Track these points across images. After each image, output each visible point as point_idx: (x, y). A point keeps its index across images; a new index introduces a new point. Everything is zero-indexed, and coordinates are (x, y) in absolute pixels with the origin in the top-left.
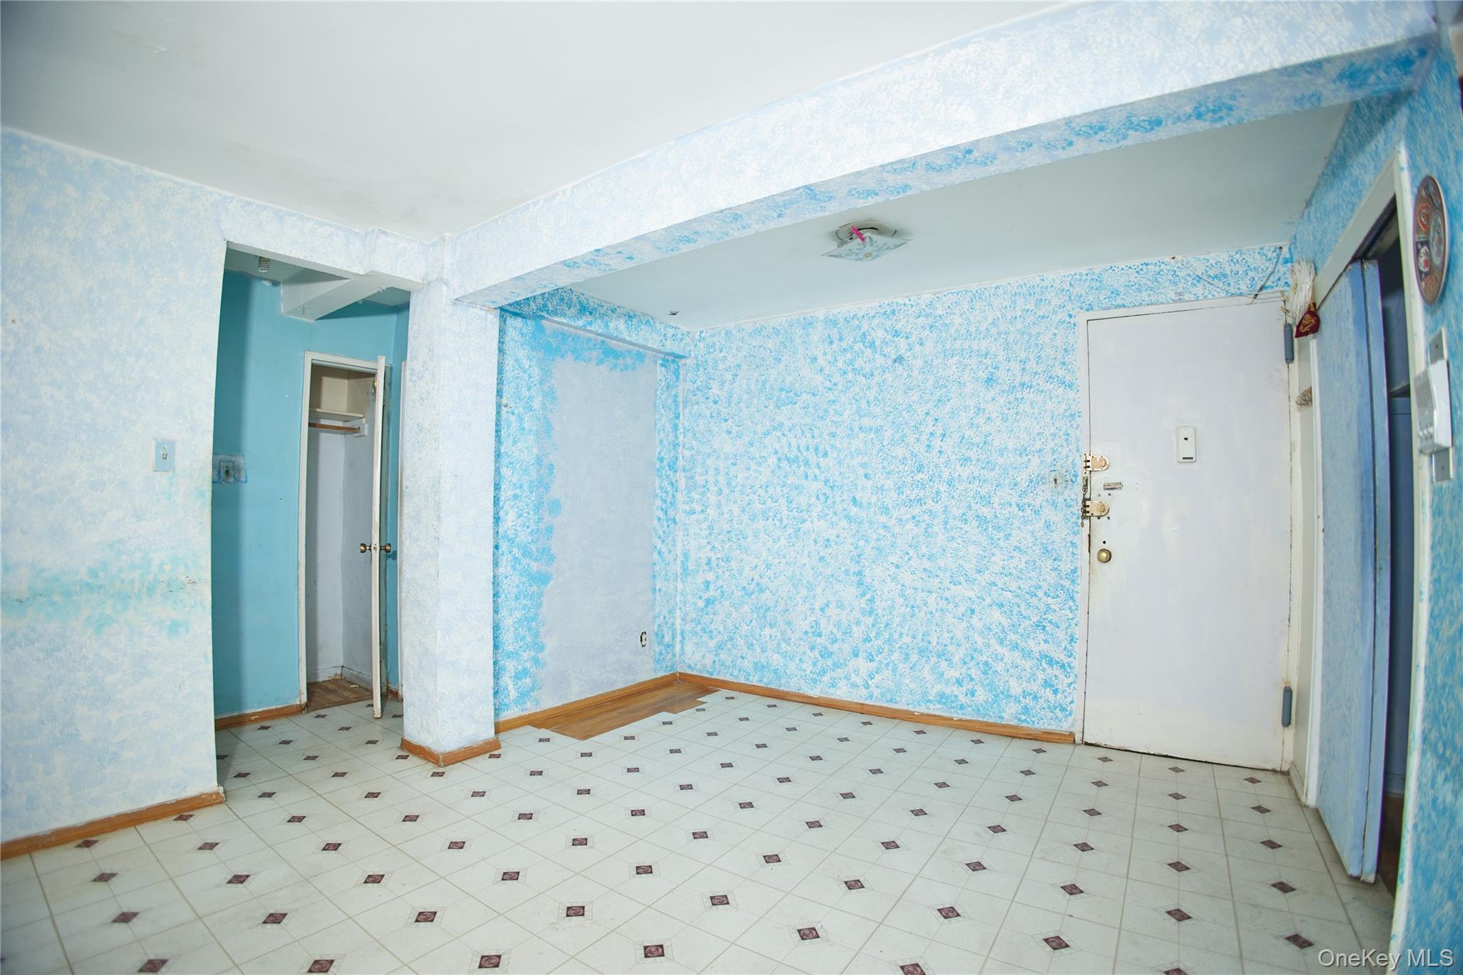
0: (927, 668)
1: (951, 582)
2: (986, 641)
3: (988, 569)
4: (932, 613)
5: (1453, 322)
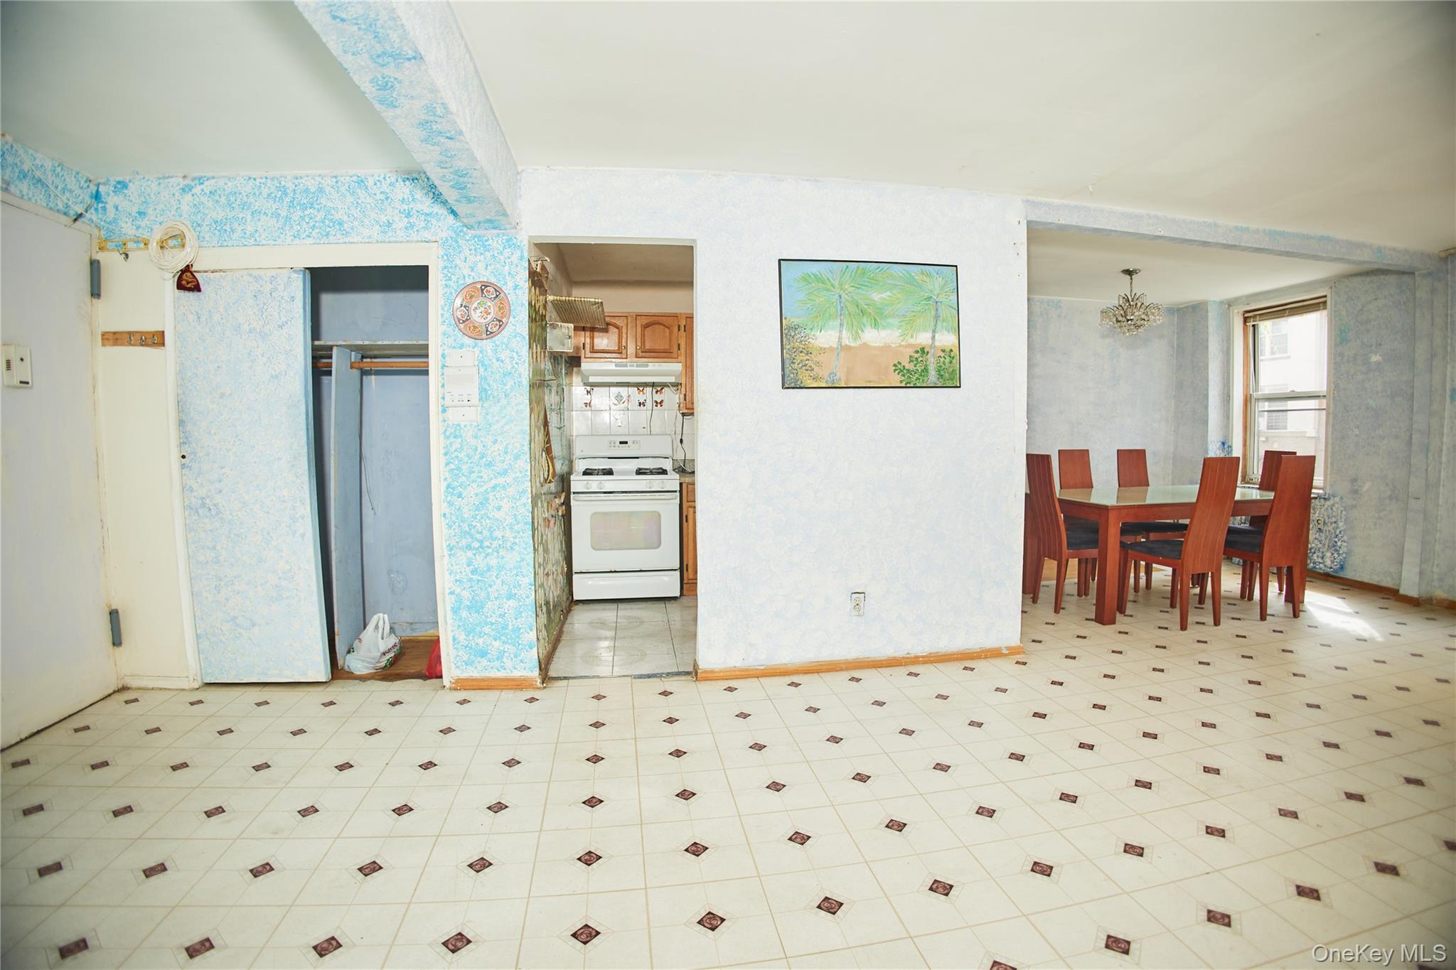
5: (489, 351)
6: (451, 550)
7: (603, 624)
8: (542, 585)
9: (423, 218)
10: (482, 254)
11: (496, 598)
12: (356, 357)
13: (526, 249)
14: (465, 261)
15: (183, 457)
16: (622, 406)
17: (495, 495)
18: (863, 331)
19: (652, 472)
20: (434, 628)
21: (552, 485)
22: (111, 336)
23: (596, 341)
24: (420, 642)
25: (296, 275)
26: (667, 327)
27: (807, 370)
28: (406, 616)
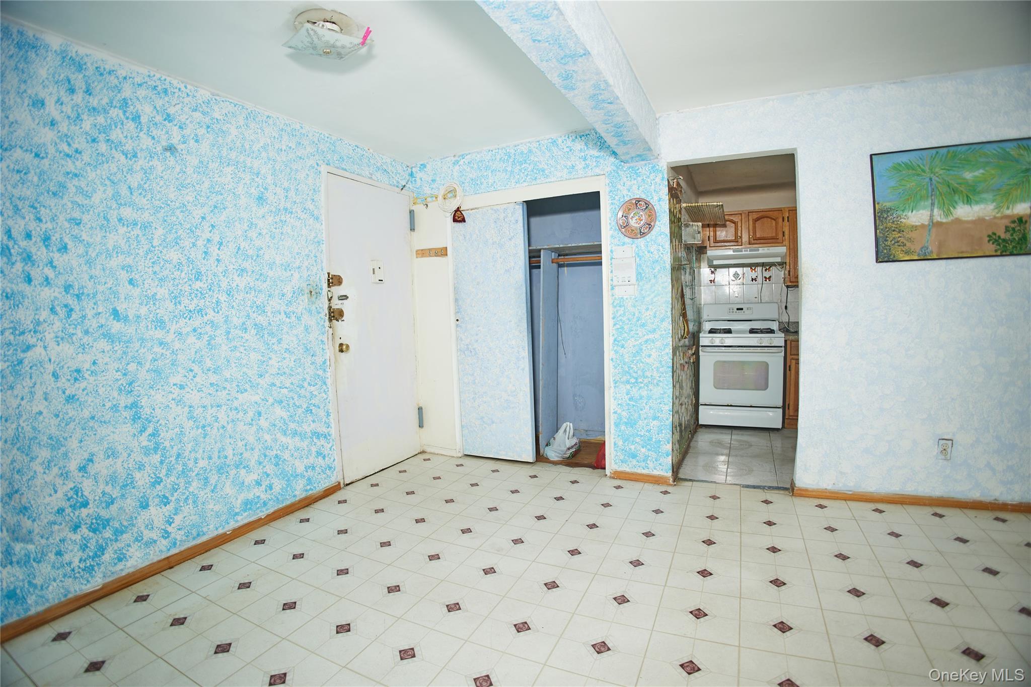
0: (228, 483)
1: (238, 392)
2: (274, 436)
3: (267, 372)
4: (224, 427)
5: (642, 246)
6: (616, 383)
7: (720, 444)
8: (677, 412)
9: (594, 160)
10: (635, 179)
11: (645, 419)
12: (555, 255)
13: (666, 171)
14: (624, 186)
15: (457, 320)
16: (739, 282)
17: (646, 347)
18: (954, 208)
19: (762, 331)
20: (601, 435)
21: (687, 340)
22: (420, 252)
23: (718, 233)
24: (591, 443)
25: (518, 206)
26: (774, 220)
27: (899, 246)
28: (583, 426)
